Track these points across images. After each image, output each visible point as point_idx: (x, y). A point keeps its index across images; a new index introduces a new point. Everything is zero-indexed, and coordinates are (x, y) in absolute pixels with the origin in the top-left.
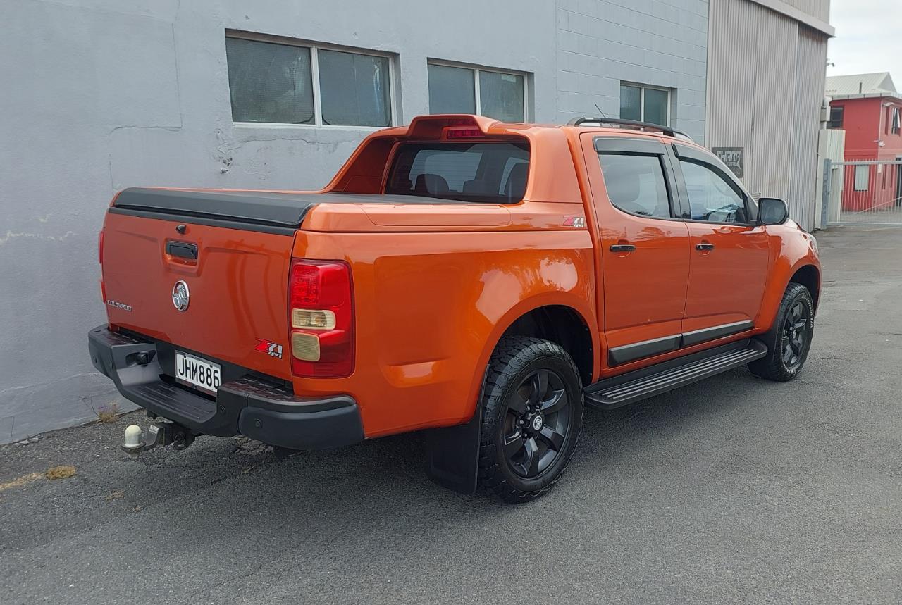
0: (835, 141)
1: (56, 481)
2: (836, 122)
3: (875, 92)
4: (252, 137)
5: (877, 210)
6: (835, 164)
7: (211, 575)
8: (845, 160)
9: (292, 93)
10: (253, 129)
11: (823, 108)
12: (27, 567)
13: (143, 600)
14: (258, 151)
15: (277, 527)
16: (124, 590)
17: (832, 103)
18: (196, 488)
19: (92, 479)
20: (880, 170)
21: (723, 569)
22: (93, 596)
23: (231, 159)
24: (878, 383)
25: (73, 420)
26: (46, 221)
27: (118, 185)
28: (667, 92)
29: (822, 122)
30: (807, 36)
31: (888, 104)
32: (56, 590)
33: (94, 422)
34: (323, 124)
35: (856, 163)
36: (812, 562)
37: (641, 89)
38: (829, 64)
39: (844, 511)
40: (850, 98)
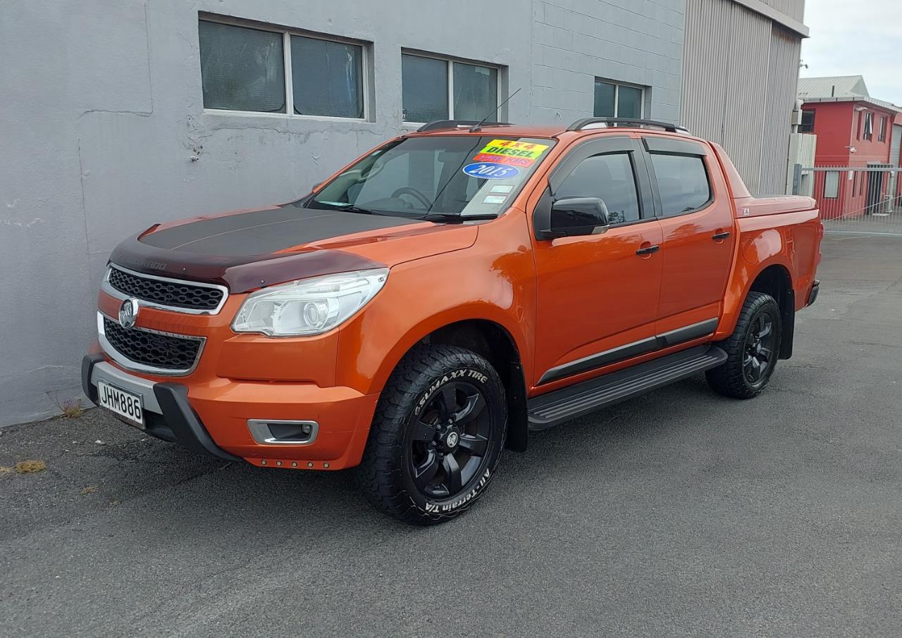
0: (806, 146)
1: (25, 476)
2: (806, 127)
3: (848, 96)
4: (224, 124)
5: (847, 218)
6: (806, 169)
7: (200, 567)
8: (816, 165)
9: (264, 80)
10: (225, 117)
11: (795, 111)
12: (9, 559)
13: (133, 591)
14: (229, 139)
15: (261, 523)
16: (113, 581)
17: (805, 106)
18: (173, 483)
19: (63, 474)
20: (851, 177)
21: (710, 567)
22: (82, 586)
23: (201, 147)
24: (855, 392)
25: (37, 414)
26: (13, 206)
27: (87, 171)
28: (641, 90)
29: (793, 126)
30: (781, 36)
31: (861, 109)
32: (42, 581)
33: (58, 417)
34: (295, 113)
35: (827, 169)
36: (797, 561)
37: (615, 86)
38: (802, 66)
39: (826, 514)
40: (822, 101)
